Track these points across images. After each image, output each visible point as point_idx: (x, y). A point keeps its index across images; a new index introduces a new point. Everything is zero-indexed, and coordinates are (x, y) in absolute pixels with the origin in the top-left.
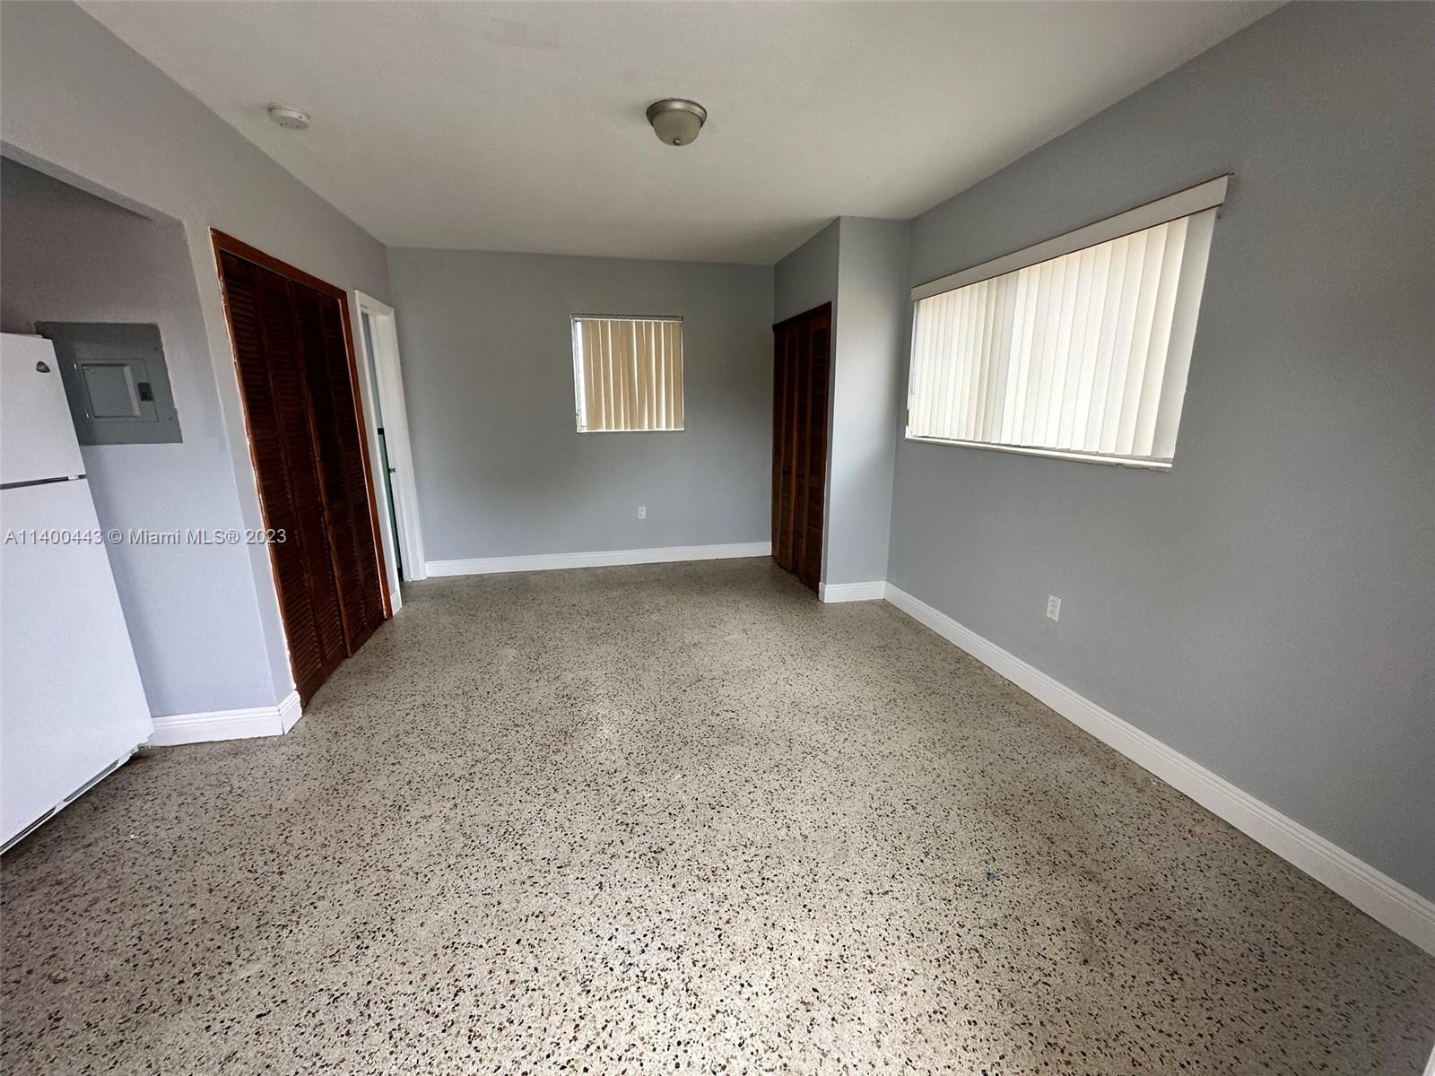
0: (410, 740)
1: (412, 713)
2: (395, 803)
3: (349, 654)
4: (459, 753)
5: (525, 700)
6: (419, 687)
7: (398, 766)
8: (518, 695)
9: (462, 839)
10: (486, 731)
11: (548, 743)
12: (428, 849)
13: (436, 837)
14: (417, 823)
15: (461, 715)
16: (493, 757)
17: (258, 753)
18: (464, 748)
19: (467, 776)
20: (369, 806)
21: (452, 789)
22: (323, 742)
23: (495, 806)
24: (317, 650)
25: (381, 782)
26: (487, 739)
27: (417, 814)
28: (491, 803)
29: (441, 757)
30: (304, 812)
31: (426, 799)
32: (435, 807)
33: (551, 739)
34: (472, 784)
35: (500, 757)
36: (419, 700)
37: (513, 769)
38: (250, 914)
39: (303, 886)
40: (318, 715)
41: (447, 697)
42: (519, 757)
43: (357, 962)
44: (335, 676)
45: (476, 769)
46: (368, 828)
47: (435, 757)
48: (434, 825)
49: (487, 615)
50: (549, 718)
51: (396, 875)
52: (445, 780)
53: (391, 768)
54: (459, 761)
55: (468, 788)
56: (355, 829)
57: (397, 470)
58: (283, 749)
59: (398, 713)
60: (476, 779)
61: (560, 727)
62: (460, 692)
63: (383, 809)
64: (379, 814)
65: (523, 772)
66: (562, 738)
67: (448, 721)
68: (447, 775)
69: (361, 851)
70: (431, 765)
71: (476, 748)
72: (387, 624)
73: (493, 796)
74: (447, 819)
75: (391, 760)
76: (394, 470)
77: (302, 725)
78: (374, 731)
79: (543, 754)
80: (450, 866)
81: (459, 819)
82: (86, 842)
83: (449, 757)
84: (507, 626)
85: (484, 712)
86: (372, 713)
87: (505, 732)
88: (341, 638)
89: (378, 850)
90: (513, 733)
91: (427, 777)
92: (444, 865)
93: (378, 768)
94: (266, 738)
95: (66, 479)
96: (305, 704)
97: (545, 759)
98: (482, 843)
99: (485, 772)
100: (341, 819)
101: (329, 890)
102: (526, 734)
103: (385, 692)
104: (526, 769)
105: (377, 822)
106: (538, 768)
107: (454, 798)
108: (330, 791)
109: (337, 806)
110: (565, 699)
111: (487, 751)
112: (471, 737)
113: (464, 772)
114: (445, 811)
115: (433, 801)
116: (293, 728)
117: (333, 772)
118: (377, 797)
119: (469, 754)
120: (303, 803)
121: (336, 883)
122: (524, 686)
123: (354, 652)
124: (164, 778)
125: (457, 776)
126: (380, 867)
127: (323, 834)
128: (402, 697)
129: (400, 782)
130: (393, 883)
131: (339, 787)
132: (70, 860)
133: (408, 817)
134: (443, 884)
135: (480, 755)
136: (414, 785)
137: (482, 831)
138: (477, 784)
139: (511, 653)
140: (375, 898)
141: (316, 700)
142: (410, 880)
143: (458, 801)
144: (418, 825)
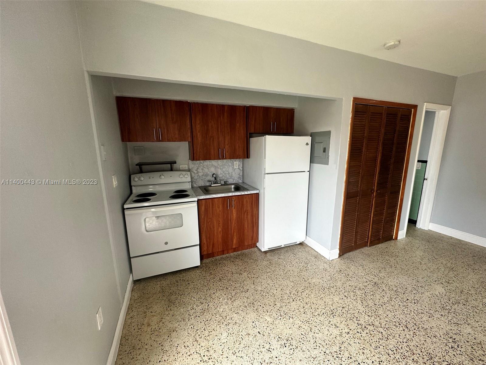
14: (332, 325)
24: (354, 239)
40: (342, 261)
57: (428, 180)
58: (325, 264)
88: (367, 238)
91: (350, 312)
93: (340, 293)
94: (325, 258)
95: (305, 172)
96: (340, 256)
116: (333, 260)
123: (370, 246)
131: (325, 289)
133: (331, 319)
136: (344, 310)
140: (301, 335)
142: (312, 341)
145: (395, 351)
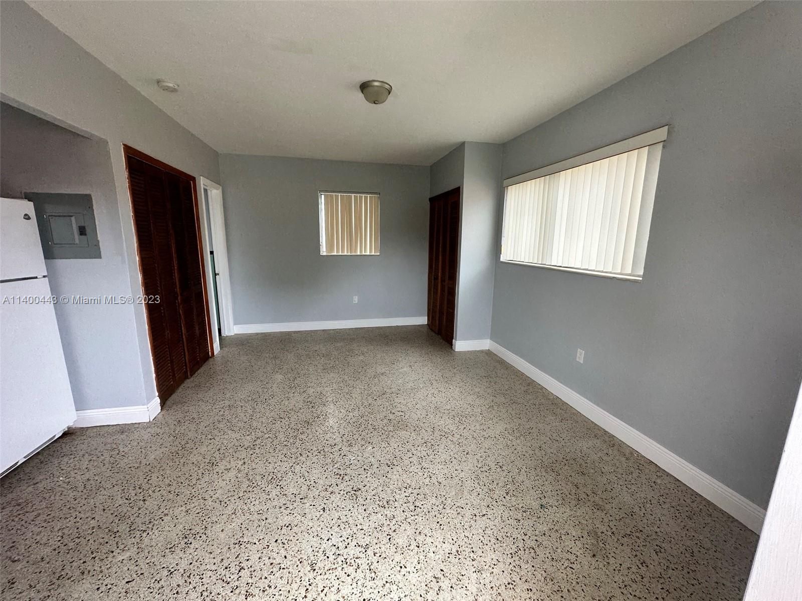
0: (221, 426)
1: (223, 410)
2: (211, 461)
3: (189, 377)
4: (248, 433)
5: (286, 403)
6: (227, 396)
7: (213, 440)
8: (282, 401)
9: (247, 482)
10: (264, 421)
11: (298, 428)
12: (228, 488)
13: (232, 481)
14: (222, 473)
15: (250, 412)
16: (267, 436)
17: (135, 432)
18: (251, 430)
19: (252, 446)
20: (196, 462)
21: (243, 454)
22: (172, 426)
23: (267, 464)
24: (171, 374)
25: (203, 449)
26: (264, 425)
27: (223, 467)
28: (264, 462)
29: (238, 436)
30: (159, 465)
31: (228, 459)
32: (233, 464)
33: (300, 426)
34: (254, 451)
35: (270, 435)
36: (227, 403)
37: (278, 443)
38: (126, 523)
39: (157, 508)
40: (170, 411)
41: (243, 402)
42: (281, 436)
43: (184, 552)
44: (180, 389)
45: (257, 442)
46: (195, 475)
47: (234, 435)
48: (232, 474)
49: (267, 356)
50: (299, 414)
51: (209, 502)
52: (239, 448)
53: (209, 441)
54: (248, 438)
55: (252, 453)
56: (187, 476)
57: (220, 274)
58: (149, 430)
59: (215, 410)
60: (257, 448)
61: (305, 419)
62: (250, 399)
63: (203, 465)
64: (201, 467)
65: (283, 445)
66: (306, 425)
67: (242, 415)
68: (240, 445)
69: (190, 488)
70: (232, 440)
71: (258, 430)
72: (211, 360)
73: (265, 459)
74: (239, 471)
75: (210, 437)
76: (218, 274)
77: (160, 416)
78: (200, 421)
79: (295, 434)
80: (239, 498)
81: (246, 471)
82: (35, 481)
83: (242, 435)
84: (278, 362)
85: (263, 410)
86: (200, 410)
87: (274, 422)
88: (184, 367)
89: (200, 488)
90: (279, 422)
91: (229, 447)
92: (236, 497)
93: (202, 441)
94: (139, 423)
95: (36, 278)
96: (163, 404)
97: (296, 437)
98: (258, 484)
99: (262, 444)
100: (179, 470)
101: (171, 510)
102: (286, 423)
103: (208, 398)
104: (285, 443)
105: (200, 472)
106: (292, 442)
107: (244, 459)
108: (174, 454)
109: (178, 463)
110: (309, 404)
111: (264, 432)
112: (255, 424)
113: (250, 444)
114: (238, 466)
115: (232, 460)
116: (155, 418)
117: (176, 443)
118: (201, 458)
119: (253, 433)
120: (159, 460)
121: (175, 507)
122: (287, 395)
123: (191, 376)
124: (80, 445)
125: (246, 446)
126: (200, 497)
127: (169, 479)
128: (217, 401)
129: (214, 449)
130: (208, 506)
131: (179, 452)
132: (25, 491)
133: (217, 469)
134: (235, 508)
135: (260, 434)
136: (222, 451)
137: (258, 478)
138: (257, 451)
139: (279, 377)
140: (197, 515)
141: (168, 403)
142: (217, 505)
143: (246, 460)
144: (223, 474)
145: (288, 440)
